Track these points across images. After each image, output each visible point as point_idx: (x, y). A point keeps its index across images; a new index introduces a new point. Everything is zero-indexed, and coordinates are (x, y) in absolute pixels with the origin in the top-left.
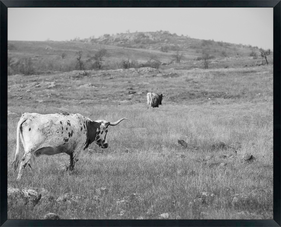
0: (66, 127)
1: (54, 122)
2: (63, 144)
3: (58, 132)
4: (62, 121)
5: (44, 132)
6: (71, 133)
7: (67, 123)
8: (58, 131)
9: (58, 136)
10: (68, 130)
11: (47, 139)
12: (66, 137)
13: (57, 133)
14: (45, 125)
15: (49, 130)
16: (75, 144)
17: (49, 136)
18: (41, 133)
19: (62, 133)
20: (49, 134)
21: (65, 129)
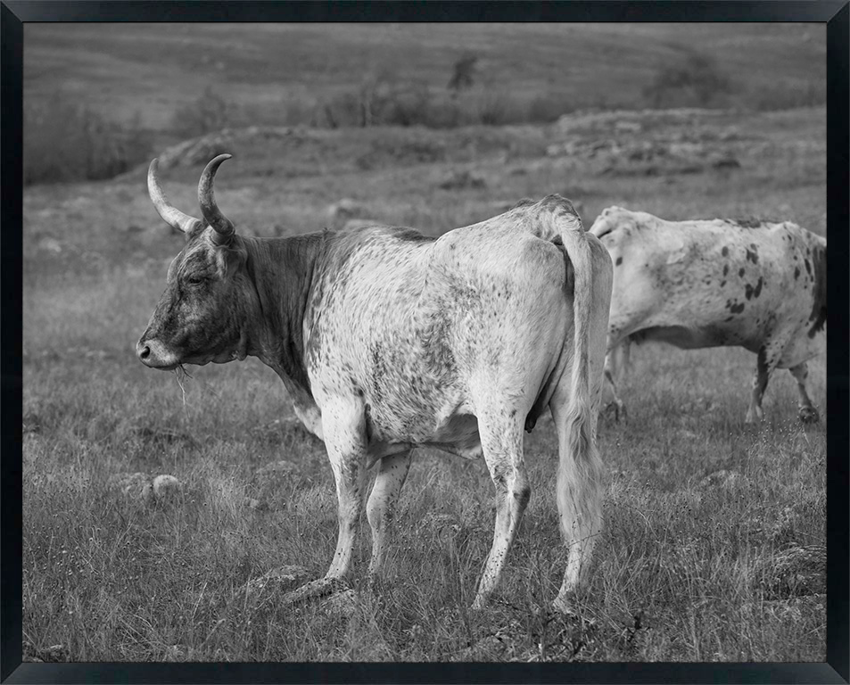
0: (739, 267)
1: (703, 249)
2: (725, 318)
3: (708, 283)
4: (730, 247)
5: (663, 278)
6: (754, 284)
7: (745, 254)
8: (708, 279)
9: (706, 294)
10: (746, 276)
11: (670, 300)
12: (734, 297)
13: (705, 286)
14: (671, 257)
15: (681, 273)
16: (772, 322)
17: (679, 292)
18: (654, 279)
19: (723, 284)
20: (680, 288)
21: (733, 273)
